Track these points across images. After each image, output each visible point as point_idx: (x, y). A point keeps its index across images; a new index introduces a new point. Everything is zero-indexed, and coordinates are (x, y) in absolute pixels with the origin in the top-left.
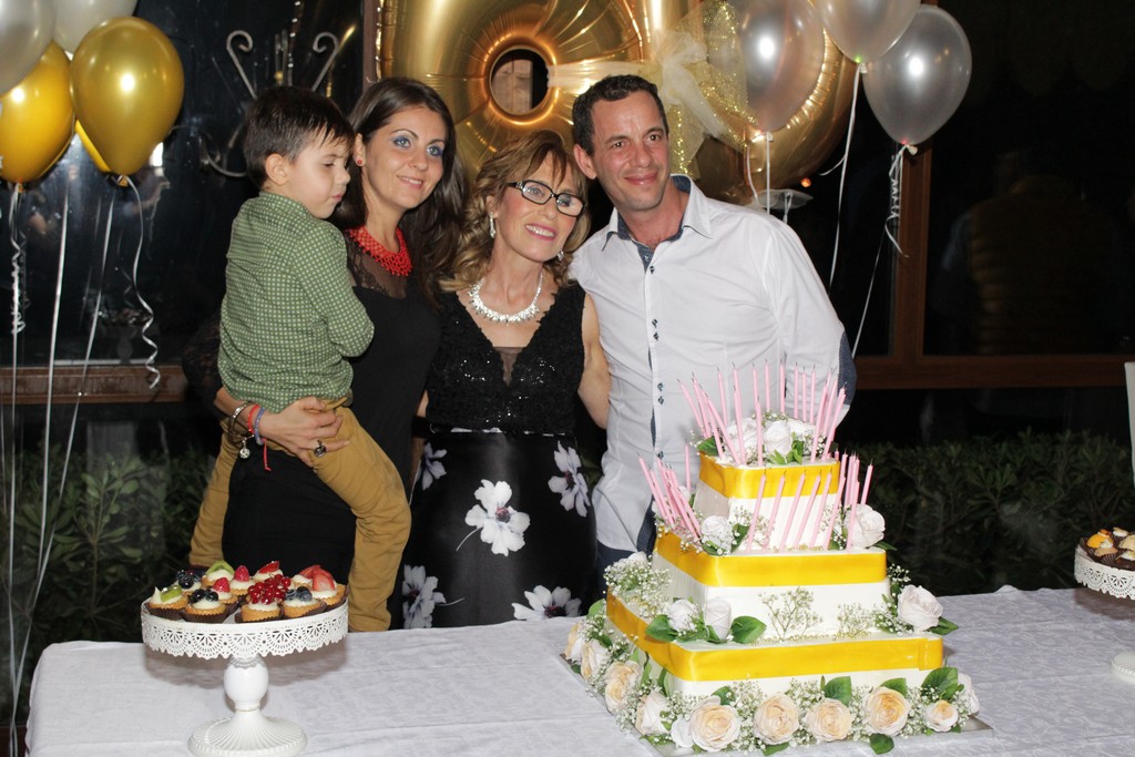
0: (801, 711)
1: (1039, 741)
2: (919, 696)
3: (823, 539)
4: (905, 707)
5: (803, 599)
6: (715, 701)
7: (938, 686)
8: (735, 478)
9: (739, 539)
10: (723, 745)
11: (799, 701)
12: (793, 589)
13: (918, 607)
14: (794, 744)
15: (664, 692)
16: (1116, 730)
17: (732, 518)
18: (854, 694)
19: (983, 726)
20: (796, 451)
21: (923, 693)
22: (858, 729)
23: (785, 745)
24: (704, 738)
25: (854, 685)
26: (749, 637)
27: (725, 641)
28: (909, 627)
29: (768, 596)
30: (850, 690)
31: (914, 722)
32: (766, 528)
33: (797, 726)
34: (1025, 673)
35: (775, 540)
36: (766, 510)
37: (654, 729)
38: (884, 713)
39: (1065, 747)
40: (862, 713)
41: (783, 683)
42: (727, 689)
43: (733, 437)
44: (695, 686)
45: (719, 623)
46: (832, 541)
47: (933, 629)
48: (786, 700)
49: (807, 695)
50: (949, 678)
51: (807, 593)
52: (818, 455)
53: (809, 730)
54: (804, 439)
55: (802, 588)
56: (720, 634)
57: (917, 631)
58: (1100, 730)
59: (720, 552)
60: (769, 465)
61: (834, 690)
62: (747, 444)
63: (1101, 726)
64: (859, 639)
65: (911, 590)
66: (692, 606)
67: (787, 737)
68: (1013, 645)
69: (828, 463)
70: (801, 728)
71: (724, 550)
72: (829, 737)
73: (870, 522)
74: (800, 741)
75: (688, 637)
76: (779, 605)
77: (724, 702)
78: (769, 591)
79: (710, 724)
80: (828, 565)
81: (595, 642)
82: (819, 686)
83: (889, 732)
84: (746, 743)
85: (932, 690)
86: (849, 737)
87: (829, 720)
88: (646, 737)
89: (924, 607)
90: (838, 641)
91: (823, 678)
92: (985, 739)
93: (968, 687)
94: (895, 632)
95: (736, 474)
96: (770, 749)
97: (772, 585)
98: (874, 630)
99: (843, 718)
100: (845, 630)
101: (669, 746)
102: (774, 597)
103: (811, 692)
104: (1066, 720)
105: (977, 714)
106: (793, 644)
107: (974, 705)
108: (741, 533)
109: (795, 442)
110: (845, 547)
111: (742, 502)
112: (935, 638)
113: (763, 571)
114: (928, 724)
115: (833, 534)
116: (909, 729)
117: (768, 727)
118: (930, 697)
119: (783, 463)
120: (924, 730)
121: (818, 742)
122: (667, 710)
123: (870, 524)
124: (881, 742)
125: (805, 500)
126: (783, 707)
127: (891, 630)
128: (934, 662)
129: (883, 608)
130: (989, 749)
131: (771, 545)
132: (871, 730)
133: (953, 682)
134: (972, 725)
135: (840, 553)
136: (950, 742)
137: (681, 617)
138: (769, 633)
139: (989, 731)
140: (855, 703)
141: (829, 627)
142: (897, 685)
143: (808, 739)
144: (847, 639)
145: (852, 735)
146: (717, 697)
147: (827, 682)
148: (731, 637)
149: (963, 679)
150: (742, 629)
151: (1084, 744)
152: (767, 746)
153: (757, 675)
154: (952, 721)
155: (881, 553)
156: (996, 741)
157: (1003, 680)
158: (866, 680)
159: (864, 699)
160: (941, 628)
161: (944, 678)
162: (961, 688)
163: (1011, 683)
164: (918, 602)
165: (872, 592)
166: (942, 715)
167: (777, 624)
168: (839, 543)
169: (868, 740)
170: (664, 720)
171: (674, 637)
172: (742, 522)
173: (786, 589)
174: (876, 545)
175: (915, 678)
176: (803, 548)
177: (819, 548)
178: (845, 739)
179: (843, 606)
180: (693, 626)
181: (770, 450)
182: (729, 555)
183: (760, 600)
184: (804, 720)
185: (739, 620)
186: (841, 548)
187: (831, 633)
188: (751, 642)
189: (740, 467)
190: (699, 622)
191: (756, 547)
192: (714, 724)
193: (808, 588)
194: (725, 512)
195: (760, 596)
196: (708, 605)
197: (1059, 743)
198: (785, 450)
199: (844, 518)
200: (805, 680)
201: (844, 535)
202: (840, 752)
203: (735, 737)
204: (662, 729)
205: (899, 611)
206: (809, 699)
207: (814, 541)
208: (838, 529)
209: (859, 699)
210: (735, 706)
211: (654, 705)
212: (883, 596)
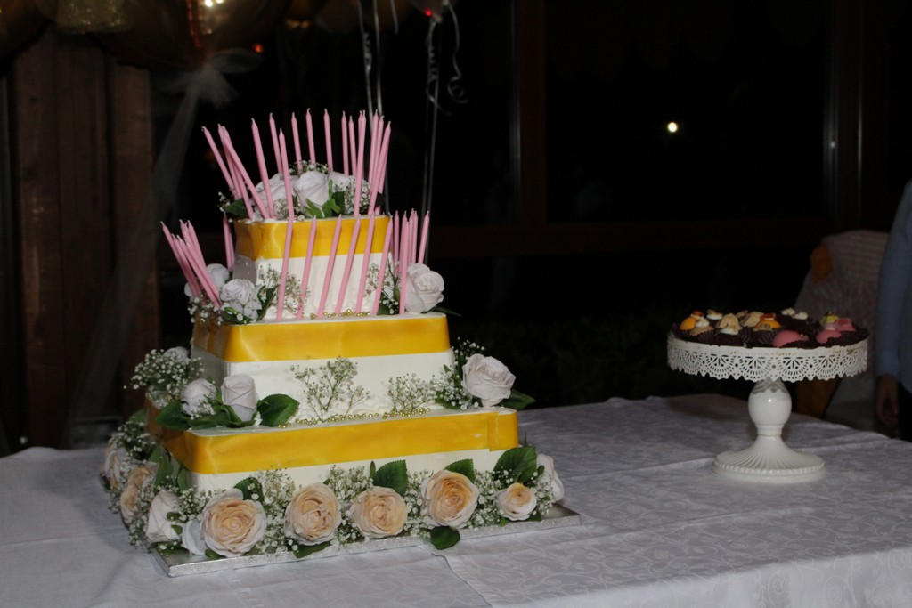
0: (345, 504)
1: (633, 526)
2: (489, 481)
3: (370, 303)
4: (473, 494)
5: (342, 371)
6: (235, 495)
7: (515, 468)
8: (262, 236)
9: (266, 305)
10: (244, 548)
11: (343, 491)
12: (333, 360)
13: (485, 377)
14: (336, 543)
15: (177, 492)
16: (722, 509)
17: (259, 282)
18: (411, 481)
19: (570, 513)
20: (333, 201)
21: (495, 477)
22: (416, 521)
23: (327, 544)
24: (220, 541)
25: (411, 470)
26: (280, 419)
27: (251, 424)
28: (476, 400)
29: (302, 371)
30: (406, 476)
31: (484, 511)
32: (300, 292)
33: (339, 521)
34: (625, 466)
35: (311, 306)
36: (297, 267)
37: (161, 536)
38: (447, 501)
39: (662, 530)
40: (420, 502)
41: (321, 471)
42: (251, 480)
44: (216, 481)
45: (241, 405)
46: (381, 305)
47: (504, 403)
48: (326, 492)
49: (351, 484)
50: (525, 459)
51: (350, 365)
52: (362, 209)
53: (354, 525)
54: (344, 189)
55: (344, 358)
56: (244, 416)
57: (487, 405)
58: (704, 511)
59: (242, 320)
60: (301, 218)
61: (391, 477)
62: (275, 198)
63: (705, 507)
64: (415, 416)
65: (478, 359)
66: (211, 386)
67: (329, 534)
69: (375, 216)
70: (344, 523)
71: (247, 318)
72: (380, 533)
74: (344, 539)
75: (206, 422)
76: (316, 379)
77: (247, 495)
78: (303, 364)
79: (227, 523)
80: (377, 333)
81: (123, 451)
82: (366, 473)
83: (453, 523)
84: (274, 544)
85: (506, 473)
86: (404, 533)
87: (378, 511)
88: (156, 545)
89: (493, 377)
90: (390, 419)
91: (373, 464)
92: (571, 525)
93: (549, 469)
94: (458, 406)
95: (264, 230)
96: (304, 551)
97: (309, 356)
98: (436, 408)
99: (399, 508)
100: (399, 407)
101: (180, 555)
103: (356, 479)
104: (666, 505)
105: (561, 501)
106: (335, 425)
107: (556, 489)
108: (268, 298)
110: (397, 312)
111: (269, 264)
112: (507, 413)
113: (297, 341)
114: (501, 512)
115: (384, 296)
116: (480, 519)
117: (304, 523)
118: (503, 480)
119: (319, 217)
120: (502, 521)
121: (367, 539)
122: (176, 510)
123: (426, 284)
124: (444, 537)
126: (320, 499)
127: (454, 404)
128: (508, 441)
129: (443, 377)
130: (574, 537)
131: (307, 315)
132: (431, 523)
133: (531, 464)
134: (557, 512)
135: (390, 319)
136: (529, 532)
137: (196, 395)
138: (305, 412)
139: (577, 517)
140: (413, 492)
141: (377, 405)
142: (464, 468)
143: (354, 536)
144: (401, 417)
145: (410, 529)
146: (238, 491)
147: (377, 468)
148: (258, 420)
149: (542, 460)
150: (274, 409)
151: (684, 526)
152: (302, 547)
153: (290, 464)
154: (530, 508)
155: (441, 318)
156: (583, 529)
157: (600, 473)
158: (425, 465)
159: (423, 487)
160: (516, 399)
161: (521, 459)
163: (609, 475)
164: (485, 373)
165: (433, 363)
166: (517, 501)
167: (314, 402)
168: (389, 306)
169: (429, 535)
170: (174, 523)
171: (187, 424)
172: (270, 284)
173: (324, 361)
174: (434, 310)
175: (486, 461)
176: (346, 314)
177: (365, 314)
178: (399, 535)
179: (395, 380)
180: (209, 409)
181: (302, 202)
182: (253, 324)
183: (293, 375)
184: (348, 513)
185: (269, 399)
186: (392, 312)
187: (382, 412)
188: (284, 423)
189: (268, 221)
190: (217, 404)
191: (287, 315)
192: (234, 524)
193: (352, 360)
194: (251, 276)
195: (293, 369)
196: (228, 382)
197: (655, 526)
198: (320, 199)
199: (396, 280)
200: (346, 467)
201: (397, 297)
202: (395, 549)
203: (259, 537)
204: (170, 534)
205: (463, 383)
206: (354, 487)
207: (359, 304)
208: (389, 292)
209: (417, 488)
210: (261, 499)
211: (164, 505)
212: (445, 366)
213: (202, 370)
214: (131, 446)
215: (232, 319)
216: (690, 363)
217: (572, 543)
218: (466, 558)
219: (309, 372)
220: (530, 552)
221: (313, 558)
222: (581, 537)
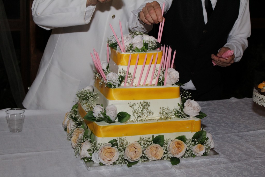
0: (144, 149)
1: (236, 159)
2: (190, 142)
3: (155, 81)
4: (185, 147)
5: (145, 105)
6: (109, 145)
7: (199, 138)
8: (121, 58)
9: (121, 82)
10: (112, 162)
11: (143, 145)
12: (142, 101)
13: (191, 108)
14: (140, 162)
15: (90, 142)
17: (119, 74)
18: (165, 142)
19: (216, 153)
20: (144, 47)
21: (192, 141)
22: (166, 155)
23: (137, 162)
24: (104, 160)
25: (165, 138)
26: (124, 120)
27: (114, 122)
28: (188, 116)
29: (132, 104)
30: (164, 140)
31: (188, 152)
32: (133, 79)
33: (141, 155)
34: (235, 131)
35: (136, 82)
36: (132, 70)
37: (85, 156)
38: (176, 149)
39: (246, 162)
40: (168, 149)
41: (137, 138)
42: (114, 140)
43: (120, 42)
45: (111, 114)
46: (158, 82)
47: (197, 116)
48: (138, 145)
49: (145, 143)
50: (203, 135)
51: (147, 103)
53: (146, 156)
54: (148, 42)
55: (146, 101)
56: (112, 119)
57: (191, 117)
58: (260, 154)
59: (113, 86)
60: (134, 52)
61: (158, 140)
62: (125, 45)
63: (261, 152)
64: (168, 120)
65: (189, 101)
66: (102, 108)
67: (138, 159)
68: (233, 119)
70: (143, 155)
71: (115, 86)
72: (154, 159)
73: (174, 75)
74: (143, 160)
75: (100, 120)
76: (136, 107)
77: (113, 145)
78: (132, 102)
79: (107, 154)
80: (157, 91)
81: (71, 120)
82: (151, 139)
83: (178, 156)
84: (121, 162)
85: (196, 140)
86: (162, 159)
87: (155, 152)
88: (83, 158)
89: (194, 108)
90: (159, 121)
91: (153, 136)
92: (217, 159)
93: (210, 139)
94: (182, 117)
95: (121, 56)
96: (131, 164)
97: (134, 99)
98: (174, 117)
99: (161, 151)
100: (163, 117)
101: (91, 163)
103: (147, 141)
104: (248, 150)
105: (214, 148)
106: (141, 123)
107: (212, 146)
108: (122, 79)
109: (144, 43)
110: (163, 85)
111: (122, 68)
112: (198, 120)
113: (130, 94)
114: (194, 153)
115: (159, 79)
116: (186, 155)
117: (130, 155)
118: (195, 143)
119: (139, 52)
120: (193, 155)
121: (150, 160)
122: (90, 148)
124: (175, 161)
125: (147, 66)
126: (136, 147)
127: (180, 117)
128: (197, 129)
129: (178, 108)
130: (217, 163)
131: (134, 84)
132: (171, 156)
133: (204, 137)
134: (212, 153)
135: (161, 87)
136: (202, 160)
137: (97, 111)
138: (132, 118)
139: (218, 155)
140: (165, 145)
141: (156, 116)
142: (182, 138)
143: (146, 159)
144: (163, 121)
145: (164, 157)
146: (110, 143)
147: (155, 137)
148: (117, 120)
149: (209, 135)
150: (122, 117)
151: (253, 160)
152: (130, 163)
153: (127, 135)
154: (203, 152)
155: (177, 87)
156: (220, 159)
157: (226, 133)
158: (170, 137)
159: (169, 144)
160: (201, 115)
161: (201, 135)
162: (207, 139)
163: (229, 135)
164: (191, 106)
165: (174, 102)
166: (199, 150)
167: (136, 115)
168: (161, 83)
169: (170, 160)
170: (89, 152)
171: (94, 120)
172: (123, 75)
173: (139, 101)
174: (176, 84)
175: (189, 135)
176: (147, 85)
177: (154, 85)
178: (161, 159)
179: (161, 108)
180: (102, 116)
181: (134, 46)
182: (117, 88)
183: (129, 105)
184: (144, 152)
185: (121, 113)
186: (162, 85)
187: (157, 118)
188: (124, 122)
189: (123, 53)
190: (104, 114)
191: (127, 85)
192: (108, 154)
193: (148, 101)
194: (116, 71)
195: (129, 104)
196: (108, 108)
197: (244, 160)
198: (140, 46)
199: (163, 73)
200: (146, 136)
201: (163, 80)
202: (159, 164)
203: (117, 159)
204: (88, 156)
205: (184, 110)
206: (146, 145)
207: (151, 81)
208: (161, 77)
209: (167, 144)
210: (117, 147)
211: (86, 146)
212: (178, 103)
213: (98, 97)
214: (75, 119)
215: (109, 86)
216: (260, 102)
217: (216, 166)
218: (182, 170)
219: (134, 105)
220: (202, 168)
221: (133, 166)
222: (219, 163)
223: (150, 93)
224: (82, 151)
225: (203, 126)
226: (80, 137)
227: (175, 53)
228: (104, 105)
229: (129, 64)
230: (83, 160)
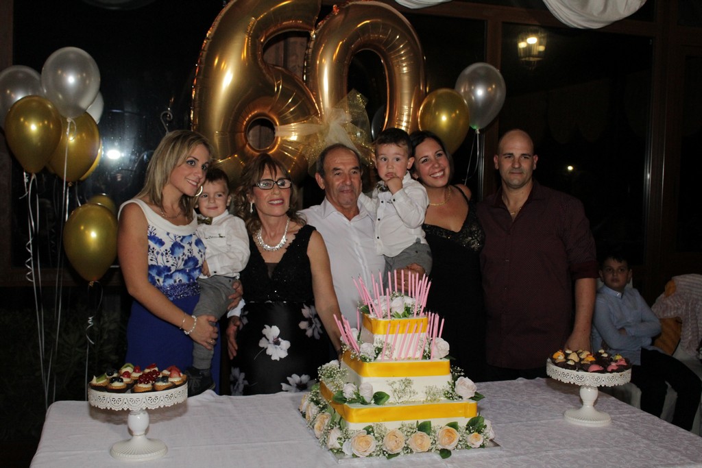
0: (406, 438)
1: (523, 452)
2: (464, 430)
3: (419, 354)
4: (457, 436)
5: (408, 383)
6: (363, 432)
7: (475, 425)
8: (377, 325)
9: (377, 354)
10: (367, 454)
11: (406, 433)
12: (403, 378)
13: (465, 387)
14: (402, 454)
15: (340, 428)
16: (561, 447)
17: (375, 344)
18: (432, 429)
19: (496, 445)
20: (406, 312)
21: (467, 429)
22: (434, 446)
23: (398, 454)
24: (357, 450)
25: (432, 425)
26: (382, 402)
27: (370, 403)
28: (460, 397)
29: (391, 382)
30: (430, 428)
31: (461, 443)
32: (391, 349)
33: (404, 445)
34: (522, 419)
35: (395, 355)
36: (390, 339)
37: (334, 446)
38: (447, 439)
39: (535, 455)
40: (436, 439)
41: (397, 424)
42: (370, 427)
43: (376, 305)
44: (356, 425)
45: (367, 396)
46: (423, 355)
47: (472, 398)
48: (399, 433)
49: (409, 430)
50: (480, 421)
51: (410, 380)
52: (417, 314)
53: (410, 447)
54: (411, 306)
55: (408, 378)
56: (367, 400)
57: (464, 399)
58: (553, 447)
59: (368, 360)
60: (393, 318)
61: (424, 428)
62: (383, 309)
64: (436, 403)
65: (462, 379)
66: (355, 386)
67: (399, 450)
68: (520, 405)
69: (422, 317)
70: (406, 446)
71: (370, 360)
72: (420, 450)
73: (442, 346)
74: (405, 452)
75: (352, 401)
76: (397, 386)
77: (369, 433)
78: (392, 379)
79: (361, 444)
80: (422, 367)
81: (312, 403)
82: (415, 426)
83: (449, 448)
84: (379, 453)
85: (471, 428)
86: (430, 450)
87: (419, 442)
88: (331, 449)
89: (468, 387)
90: (425, 404)
91: (417, 422)
92: (497, 451)
93: (488, 427)
94: (453, 399)
95: (377, 323)
96: (390, 456)
97: (394, 376)
98: (443, 398)
99: (427, 440)
100: (429, 398)
101: (342, 455)
102: (394, 382)
103: (411, 428)
104: (538, 442)
105: (493, 439)
106: (404, 405)
107: (491, 435)
108: (379, 351)
109: (406, 307)
110: (430, 359)
111: (379, 337)
112: (473, 402)
113: (389, 370)
114: (468, 444)
115: (425, 351)
116: (459, 446)
117: (390, 445)
118: (470, 431)
119: (400, 318)
120: (468, 447)
121: (414, 452)
122: (341, 437)
124: (445, 453)
125: (410, 335)
126: (397, 436)
127: (451, 398)
128: (473, 414)
129: (448, 388)
130: (498, 456)
131: (393, 357)
132: (440, 447)
133: (481, 424)
134: (491, 444)
135: (427, 361)
136: (479, 453)
137: (349, 391)
138: (391, 400)
139: (499, 447)
140: (433, 434)
141: (421, 397)
142: (454, 425)
143: (409, 451)
144: (430, 403)
146: (365, 431)
147: (419, 423)
148: (373, 402)
149: (486, 422)
150: (379, 398)
151: (544, 454)
152: (389, 455)
153: (385, 420)
154: (480, 443)
155: (447, 361)
156: (502, 452)
157: (511, 422)
158: (439, 423)
159: (437, 432)
160: (477, 397)
161: (477, 422)
162: (485, 427)
163: (514, 424)
164: (465, 385)
165: (442, 380)
166: (476, 440)
167: (396, 395)
168: (427, 356)
169: (439, 452)
170: (339, 442)
171: (345, 401)
172: (379, 346)
173: (400, 378)
174: (445, 357)
175: (463, 422)
176: (409, 358)
177: (417, 359)
178: (427, 451)
179: (428, 387)
180: (354, 396)
181: (394, 311)
182: (373, 362)
183: (387, 384)
184: (407, 442)
185: (377, 393)
186: (428, 359)
187: (422, 400)
188: (382, 404)
189: (379, 319)
190: (358, 395)
191: (386, 358)
192: (363, 444)
193: (411, 378)
194: (372, 341)
195: (387, 381)
196: (362, 386)
197: (531, 453)
198: (401, 311)
199: (430, 344)
200: (408, 422)
201: (430, 352)
202: (425, 458)
203: (373, 450)
204: (338, 446)
205: (455, 389)
206: (410, 432)
207: (414, 355)
208: (427, 349)
209: (435, 432)
210: (374, 435)
211: (335, 434)
212: (448, 382)
213: (348, 373)
214: (317, 403)
215: (364, 359)
217: (497, 459)
218: (455, 465)
220: (481, 462)
221: (393, 459)
222: (501, 456)
223: (413, 368)
224: (331, 440)
225: (479, 409)
226: (326, 424)
227: (443, 320)
228: (357, 382)
229: (387, 333)
230: (331, 451)
